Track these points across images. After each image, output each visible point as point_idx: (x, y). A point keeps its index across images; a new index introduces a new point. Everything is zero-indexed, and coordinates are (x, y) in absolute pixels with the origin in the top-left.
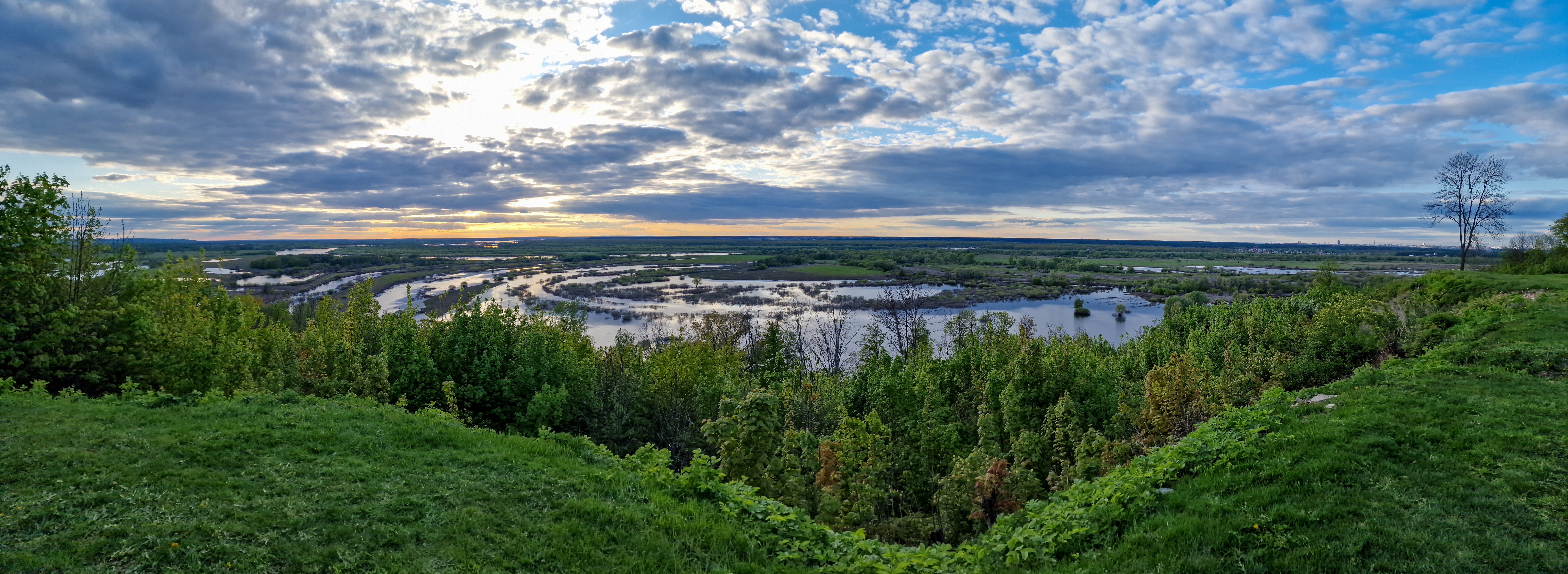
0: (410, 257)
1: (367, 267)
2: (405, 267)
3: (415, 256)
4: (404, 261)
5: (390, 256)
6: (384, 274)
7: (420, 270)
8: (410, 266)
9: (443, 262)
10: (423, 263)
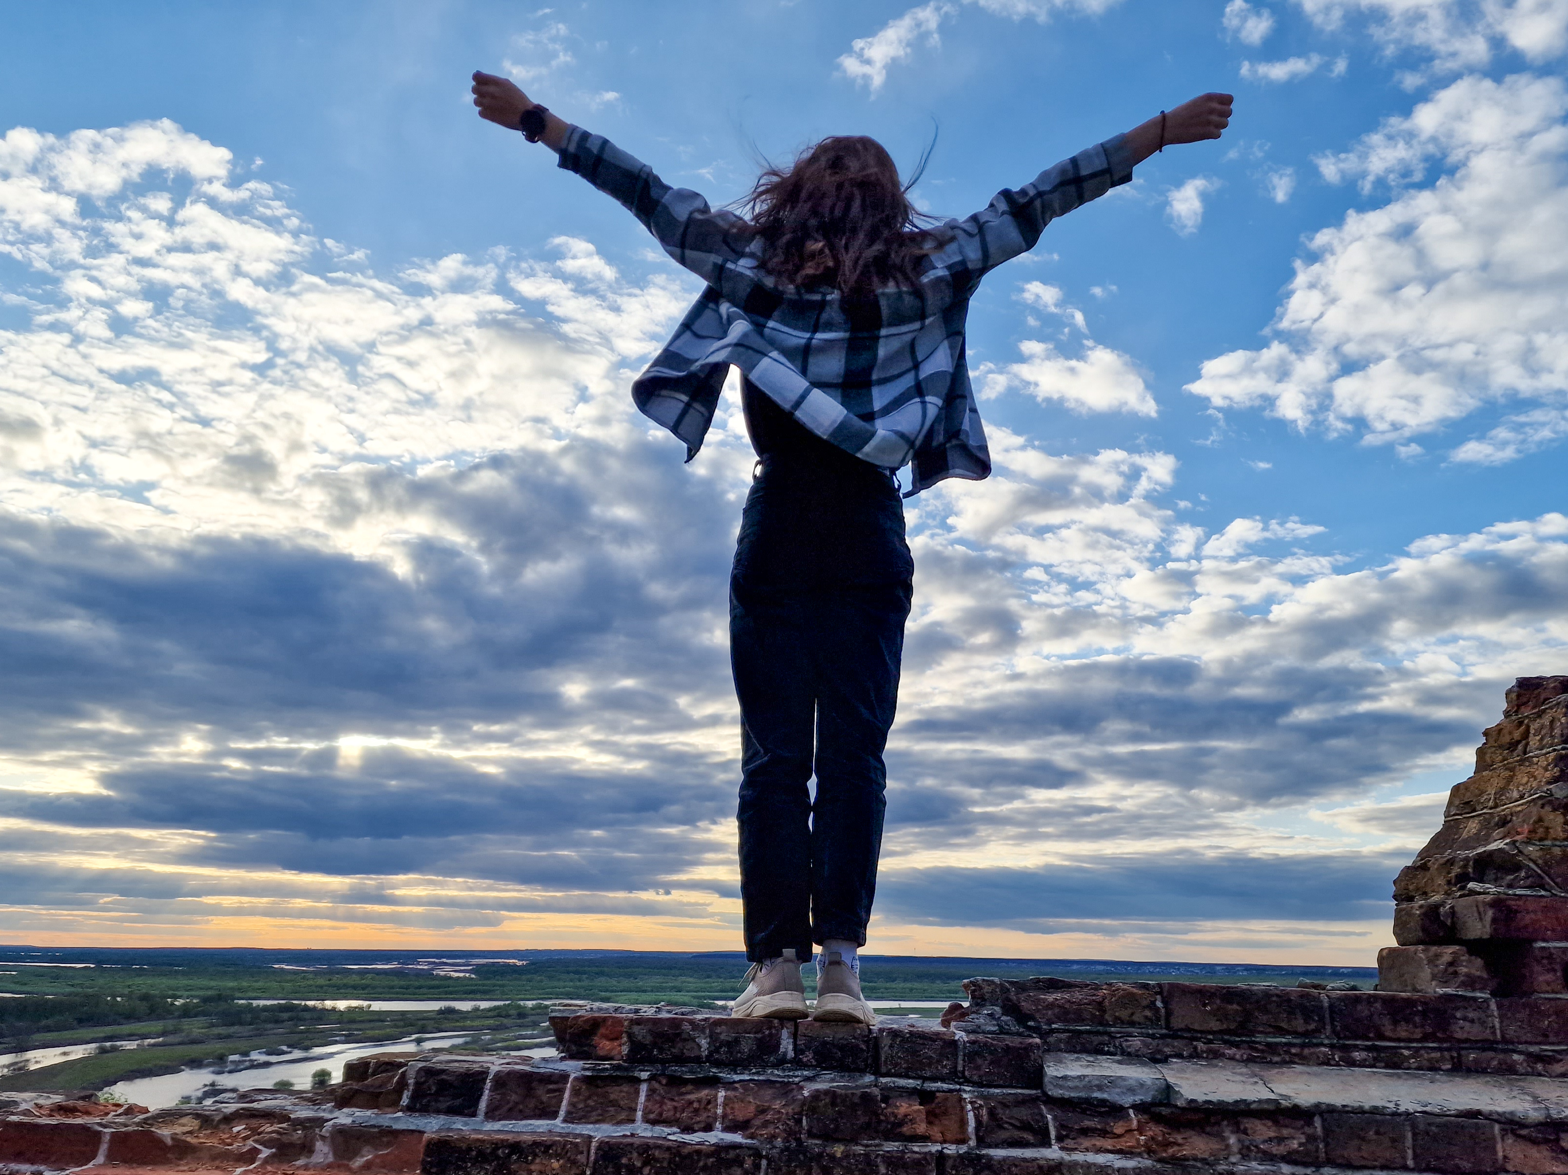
0: (205, 1000)
1: (58, 1029)
2: (174, 1032)
3: (219, 998)
4: (186, 1012)
5: (145, 998)
6: (103, 1051)
7: (220, 1037)
8: (195, 1027)
9: (297, 1014)
10: (235, 1017)
